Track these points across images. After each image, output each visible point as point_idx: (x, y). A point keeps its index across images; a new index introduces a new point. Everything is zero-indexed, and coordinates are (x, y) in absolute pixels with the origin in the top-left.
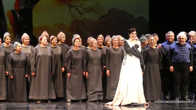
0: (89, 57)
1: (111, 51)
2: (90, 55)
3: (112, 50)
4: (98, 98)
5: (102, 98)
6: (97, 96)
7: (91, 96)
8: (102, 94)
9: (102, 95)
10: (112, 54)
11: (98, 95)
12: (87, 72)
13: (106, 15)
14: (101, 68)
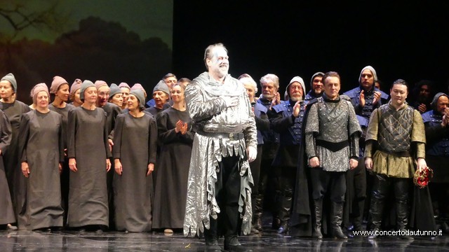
0: (31, 128)
1: (81, 116)
2: (32, 124)
3: (83, 113)
4: (51, 222)
5: (60, 223)
6: (49, 217)
7: (35, 217)
8: (62, 213)
9: (60, 215)
10: (83, 122)
11: (51, 215)
12: (26, 162)
13: (75, 33)
14: (57, 153)
